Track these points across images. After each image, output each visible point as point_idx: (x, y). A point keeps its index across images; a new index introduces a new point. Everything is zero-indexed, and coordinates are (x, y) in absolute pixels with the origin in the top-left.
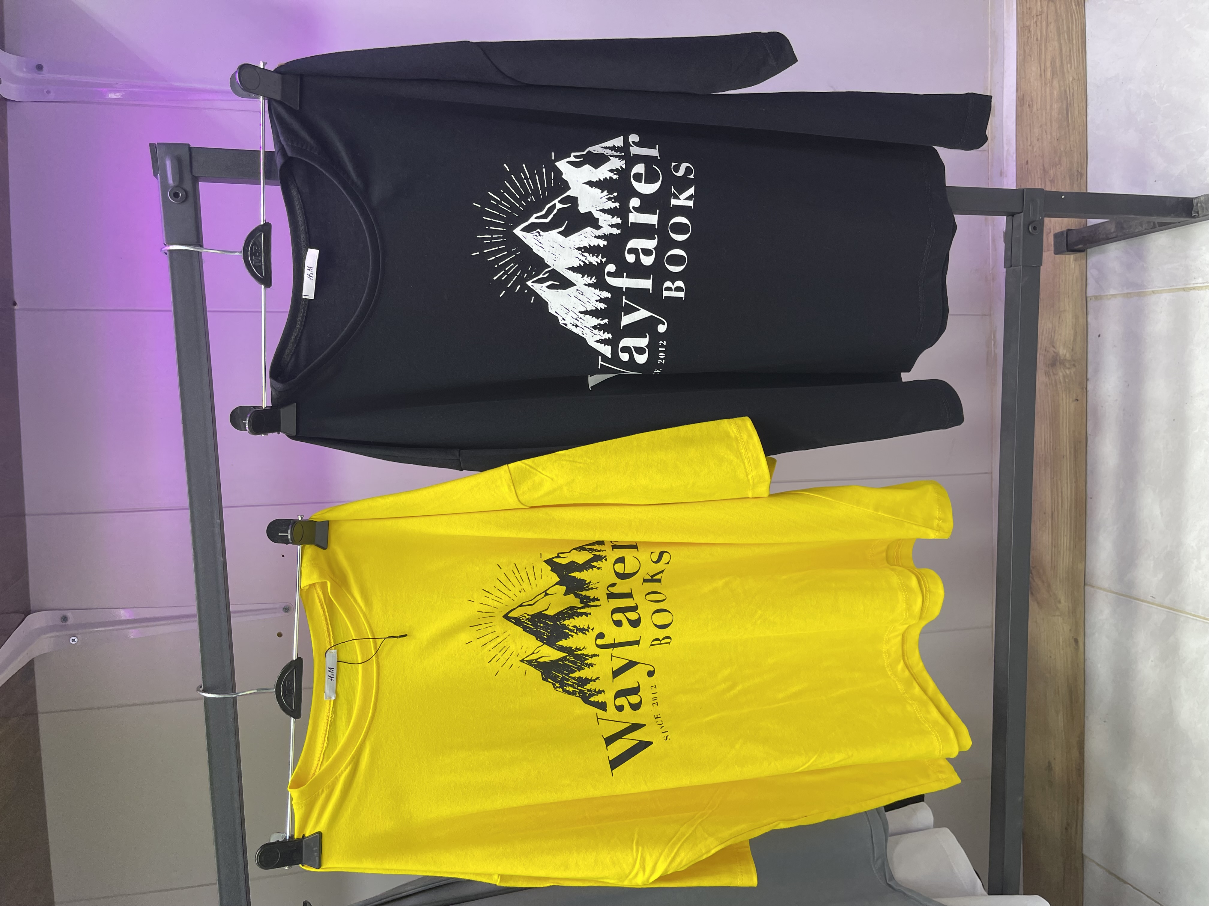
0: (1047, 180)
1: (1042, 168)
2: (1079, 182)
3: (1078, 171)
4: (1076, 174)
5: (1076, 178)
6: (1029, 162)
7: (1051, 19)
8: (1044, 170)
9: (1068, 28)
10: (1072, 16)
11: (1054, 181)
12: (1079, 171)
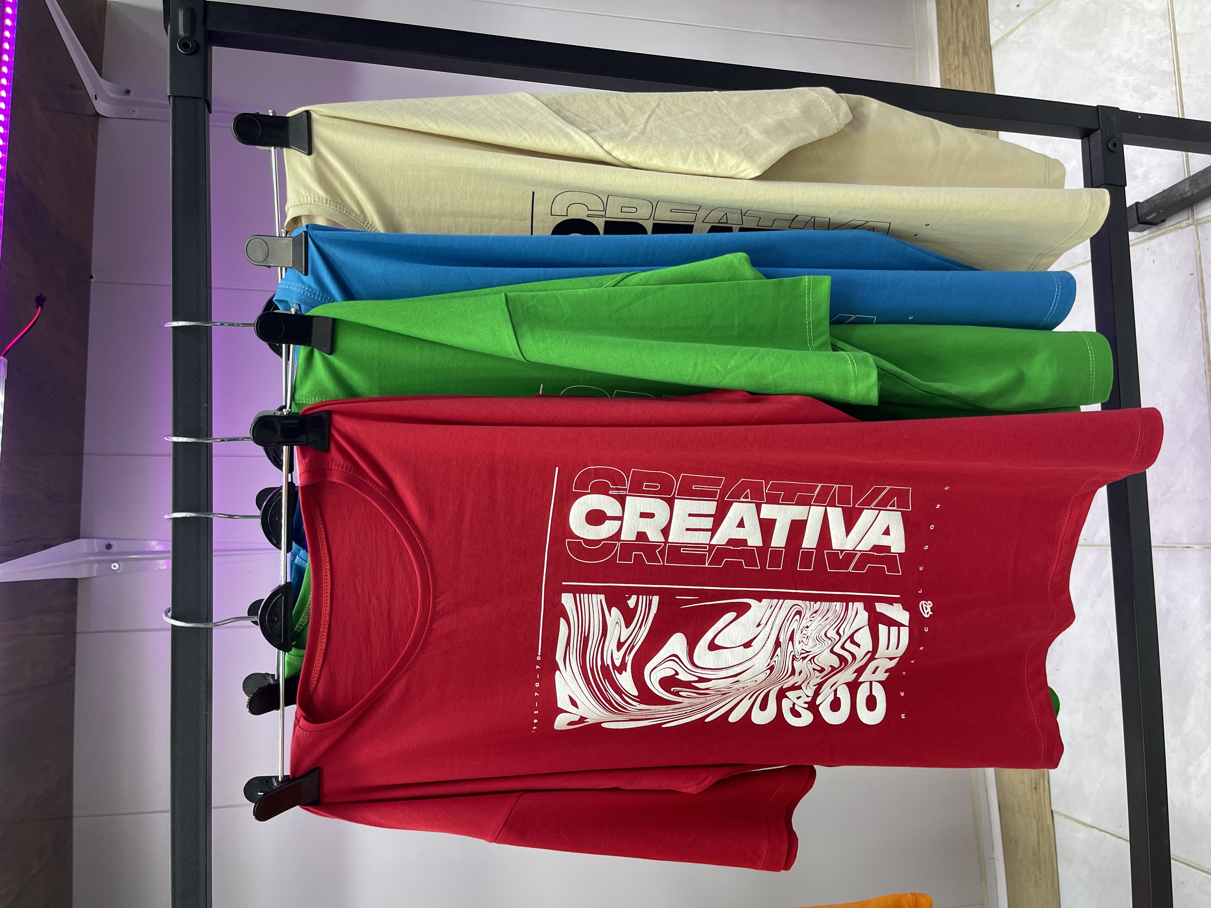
7: (967, 69)
9: (980, 73)
10: (982, 63)
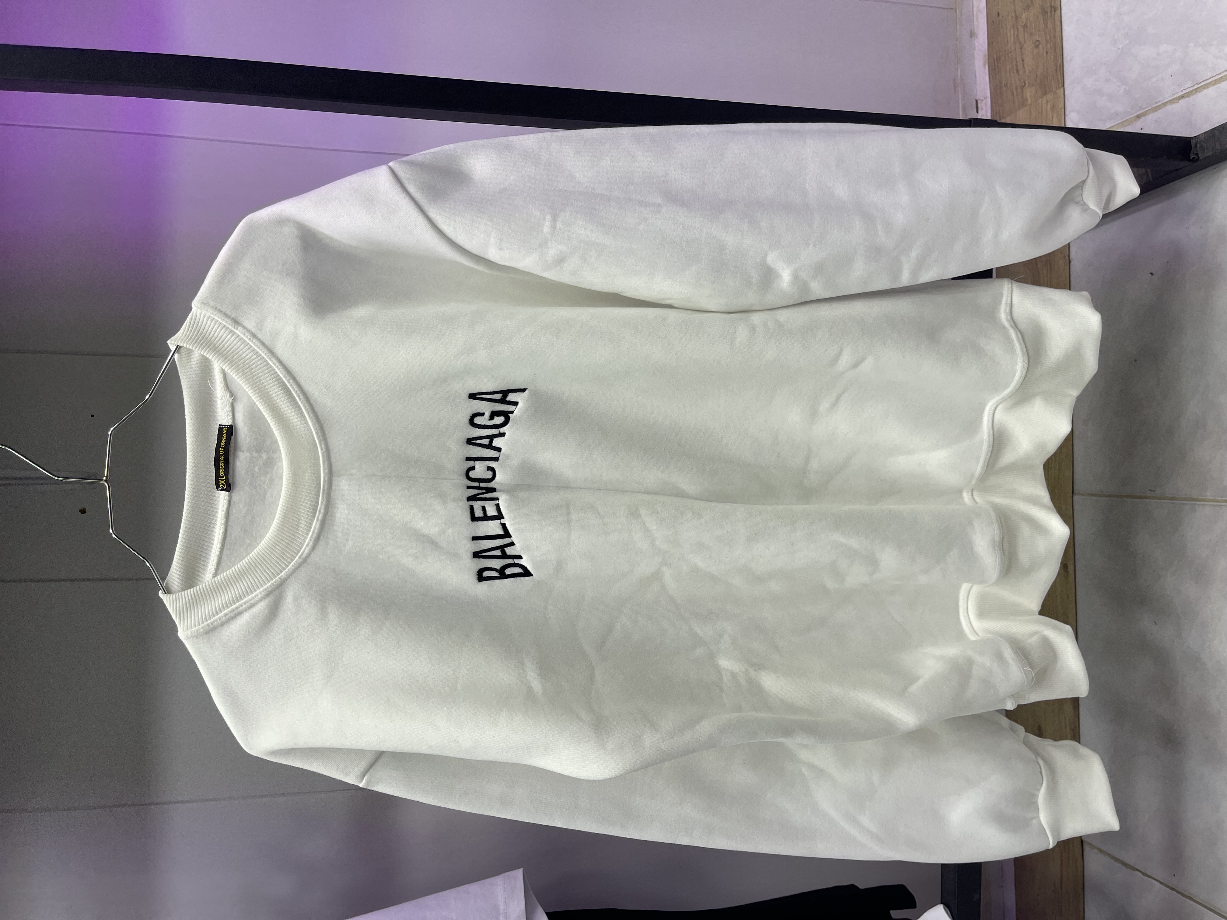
0: (1019, 27)
1: (1013, 15)
2: (1053, 17)
3: (1051, 6)
4: (1049, 10)
5: (1049, 14)
6: (1000, 12)
8: (1016, 17)
11: (1027, 27)
12: (1053, 5)
